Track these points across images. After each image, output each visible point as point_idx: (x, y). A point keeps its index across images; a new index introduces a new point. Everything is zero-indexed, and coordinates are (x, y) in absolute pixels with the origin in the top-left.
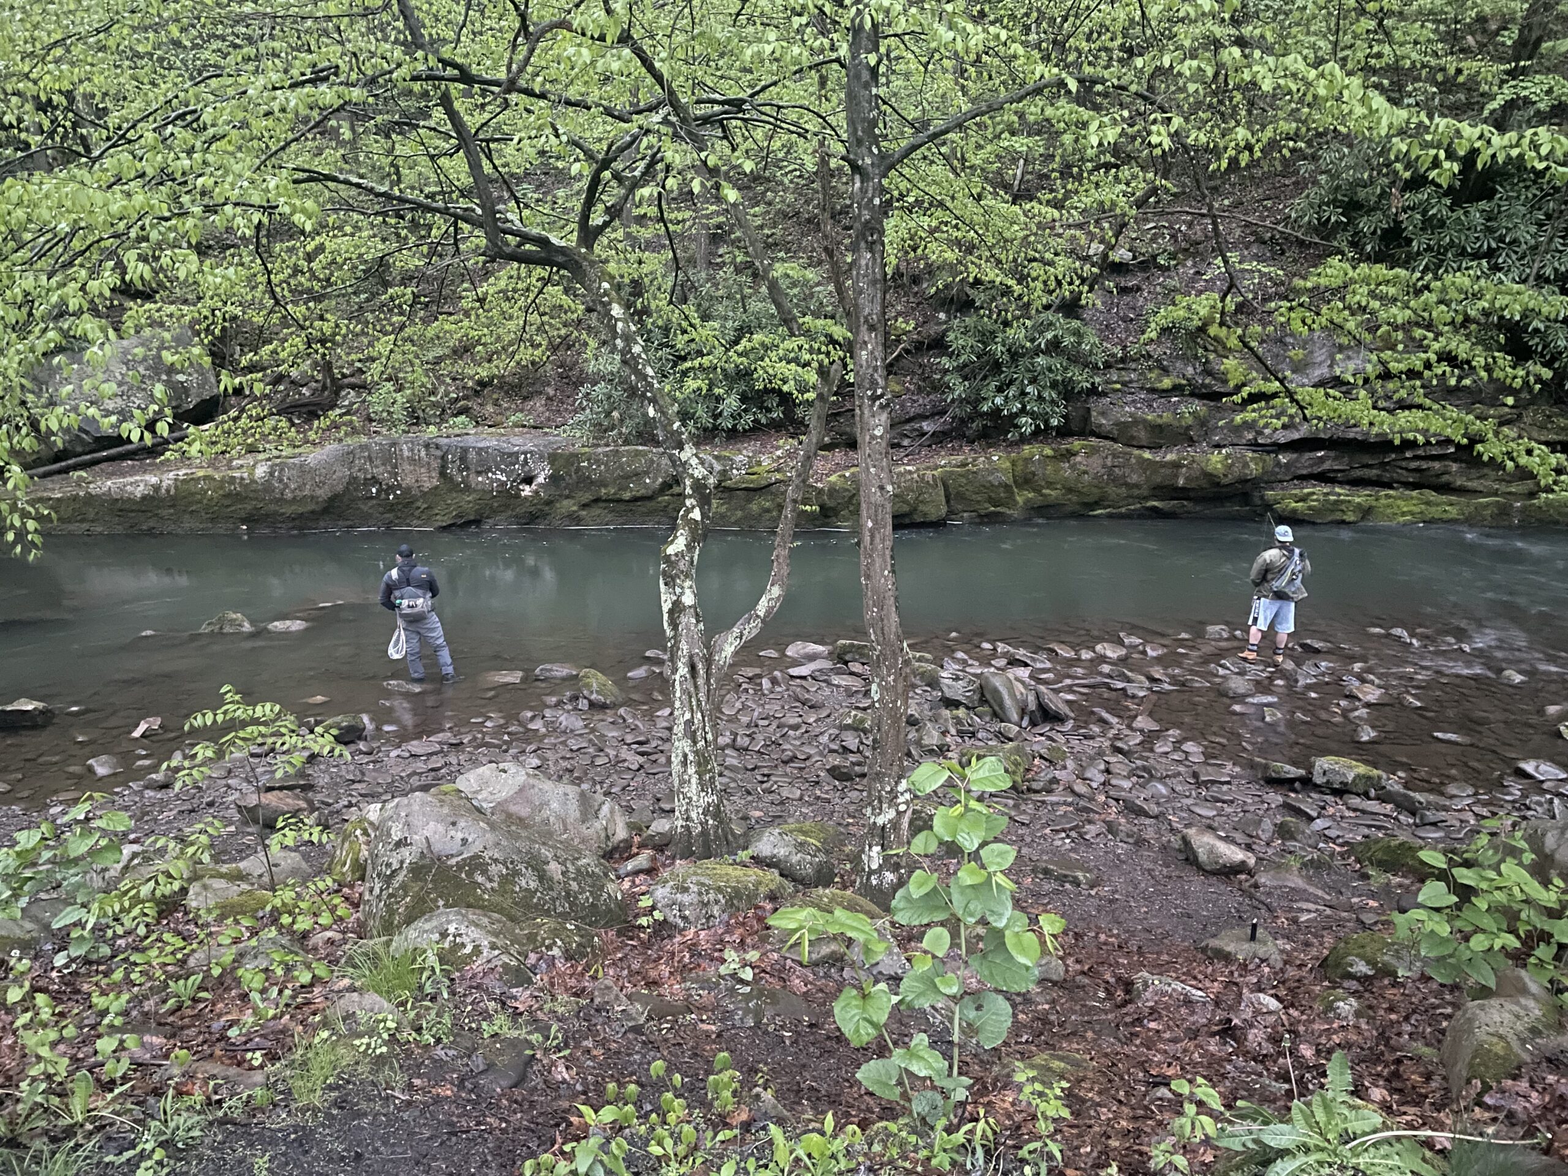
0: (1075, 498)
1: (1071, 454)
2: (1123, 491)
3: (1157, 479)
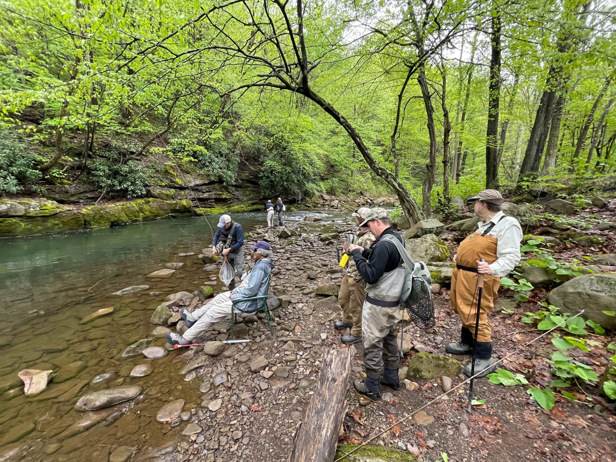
0: (152, 214)
1: (149, 202)
2: (163, 212)
3: (171, 208)
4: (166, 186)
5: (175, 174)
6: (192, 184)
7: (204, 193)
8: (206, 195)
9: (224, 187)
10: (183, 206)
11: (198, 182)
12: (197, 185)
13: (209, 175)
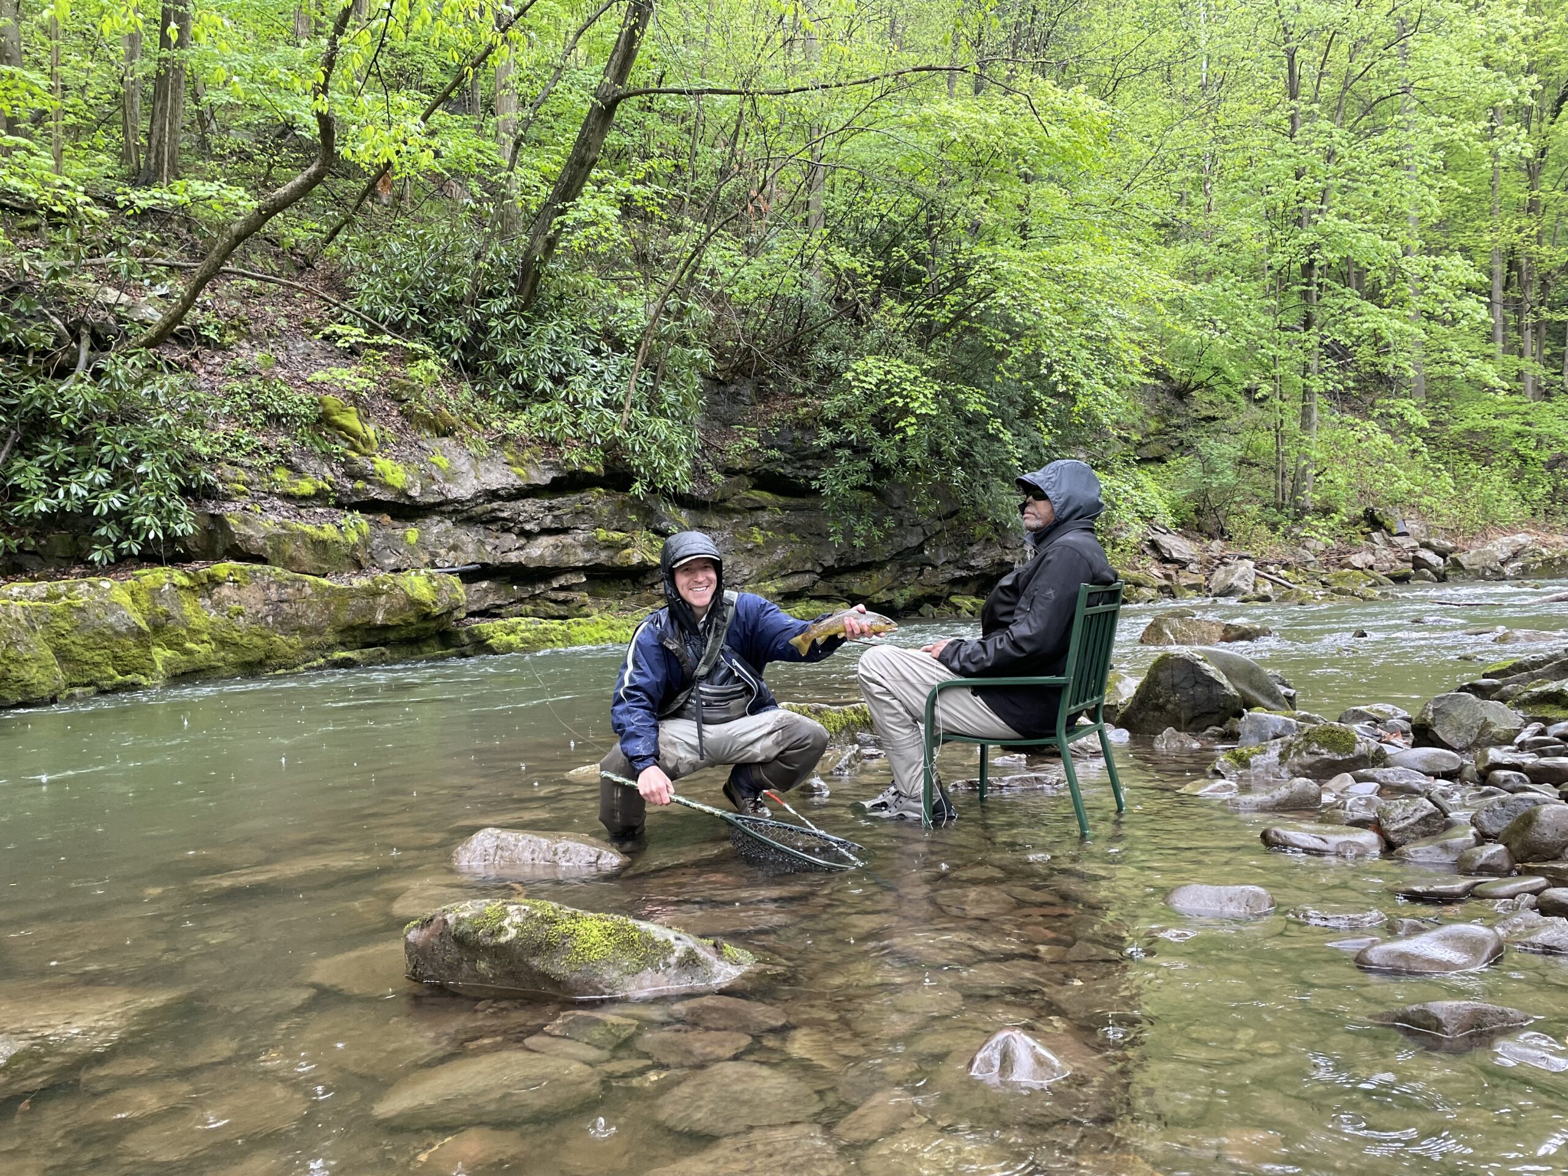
0: (231, 657)
1: (215, 582)
2: (296, 640)
3: (346, 617)
4: (320, 496)
5: (371, 431)
6: (463, 489)
7: (528, 535)
8: (540, 550)
9: (637, 505)
10: (415, 603)
11: (498, 477)
12: (493, 495)
13: (554, 444)
